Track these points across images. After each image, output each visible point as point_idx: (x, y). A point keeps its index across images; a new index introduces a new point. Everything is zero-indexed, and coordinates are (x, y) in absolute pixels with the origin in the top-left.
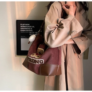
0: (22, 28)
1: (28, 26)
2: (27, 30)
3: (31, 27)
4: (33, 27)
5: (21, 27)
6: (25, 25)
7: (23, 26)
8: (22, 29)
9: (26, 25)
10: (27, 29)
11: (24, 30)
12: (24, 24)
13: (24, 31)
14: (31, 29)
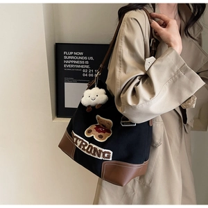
0: (67, 60)
1: (81, 56)
2: (77, 64)
3: (86, 58)
4: (91, 58)
5: (65, 58)
6: (73, 55)
7: (69, 57)
8: (68, 64)
9: (76, 54)
10: (78, 62)
11: (72, 66)
12: (71, 53)
13: (72, 68)
14: (87, 62)
